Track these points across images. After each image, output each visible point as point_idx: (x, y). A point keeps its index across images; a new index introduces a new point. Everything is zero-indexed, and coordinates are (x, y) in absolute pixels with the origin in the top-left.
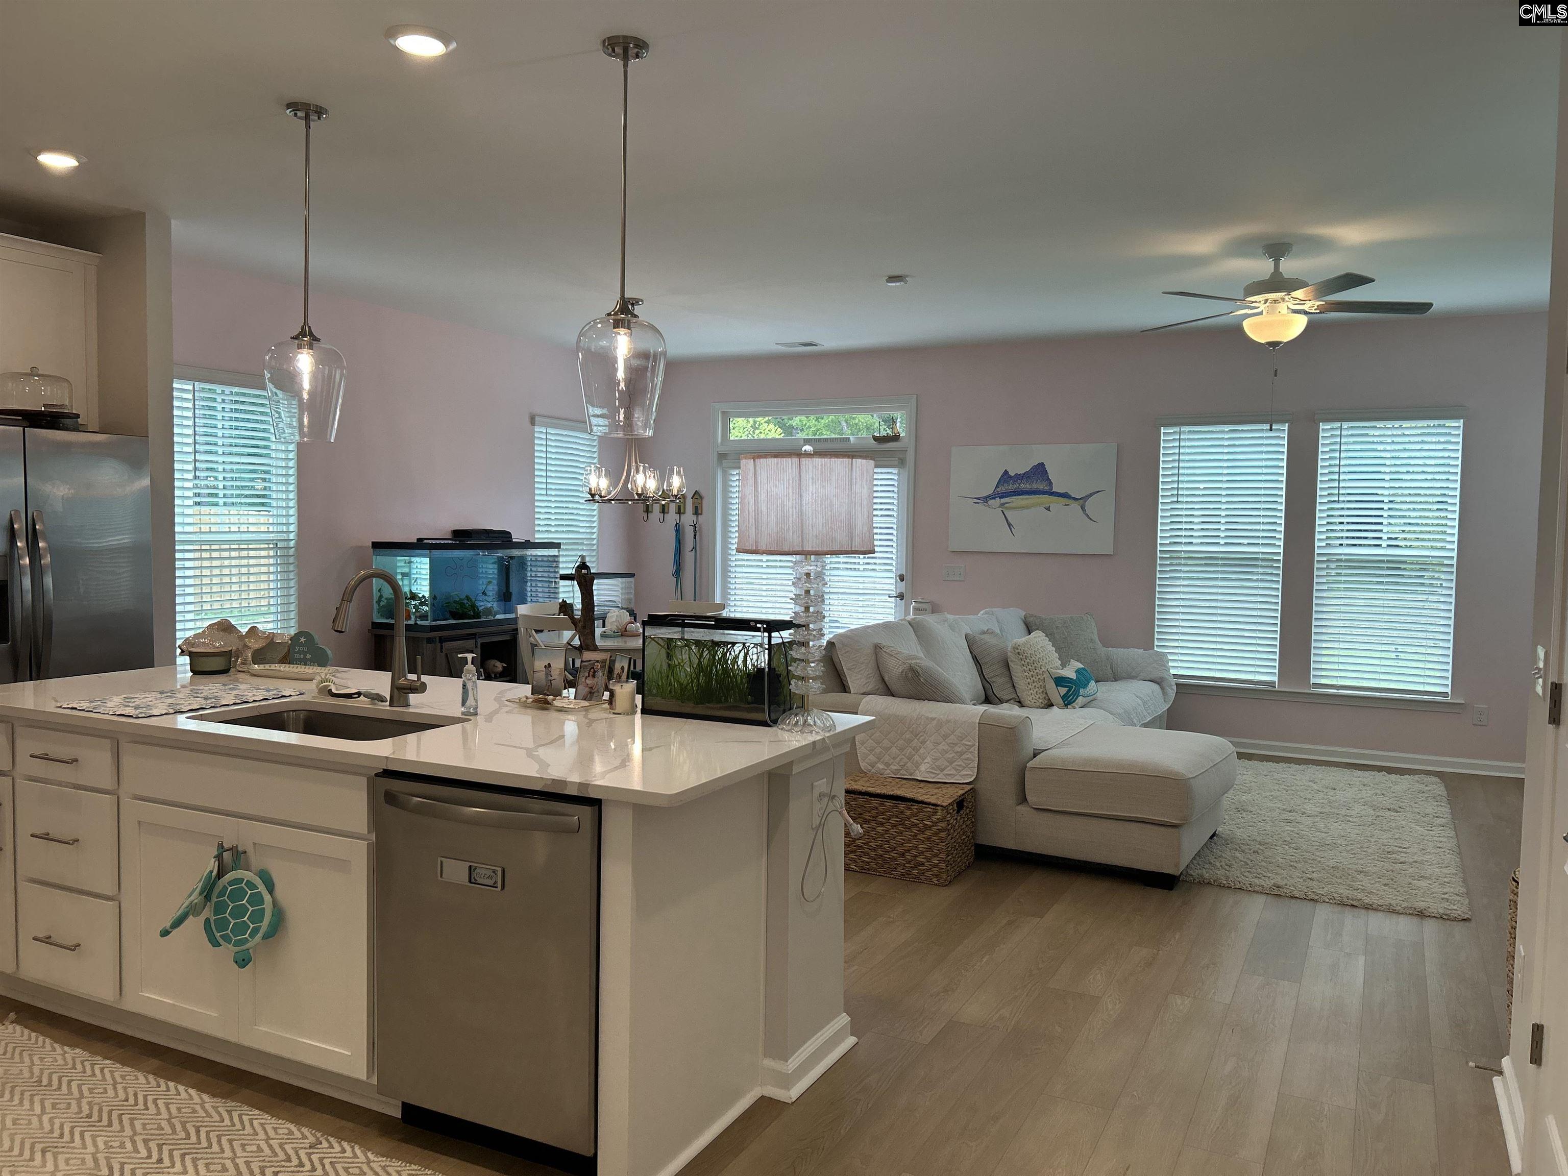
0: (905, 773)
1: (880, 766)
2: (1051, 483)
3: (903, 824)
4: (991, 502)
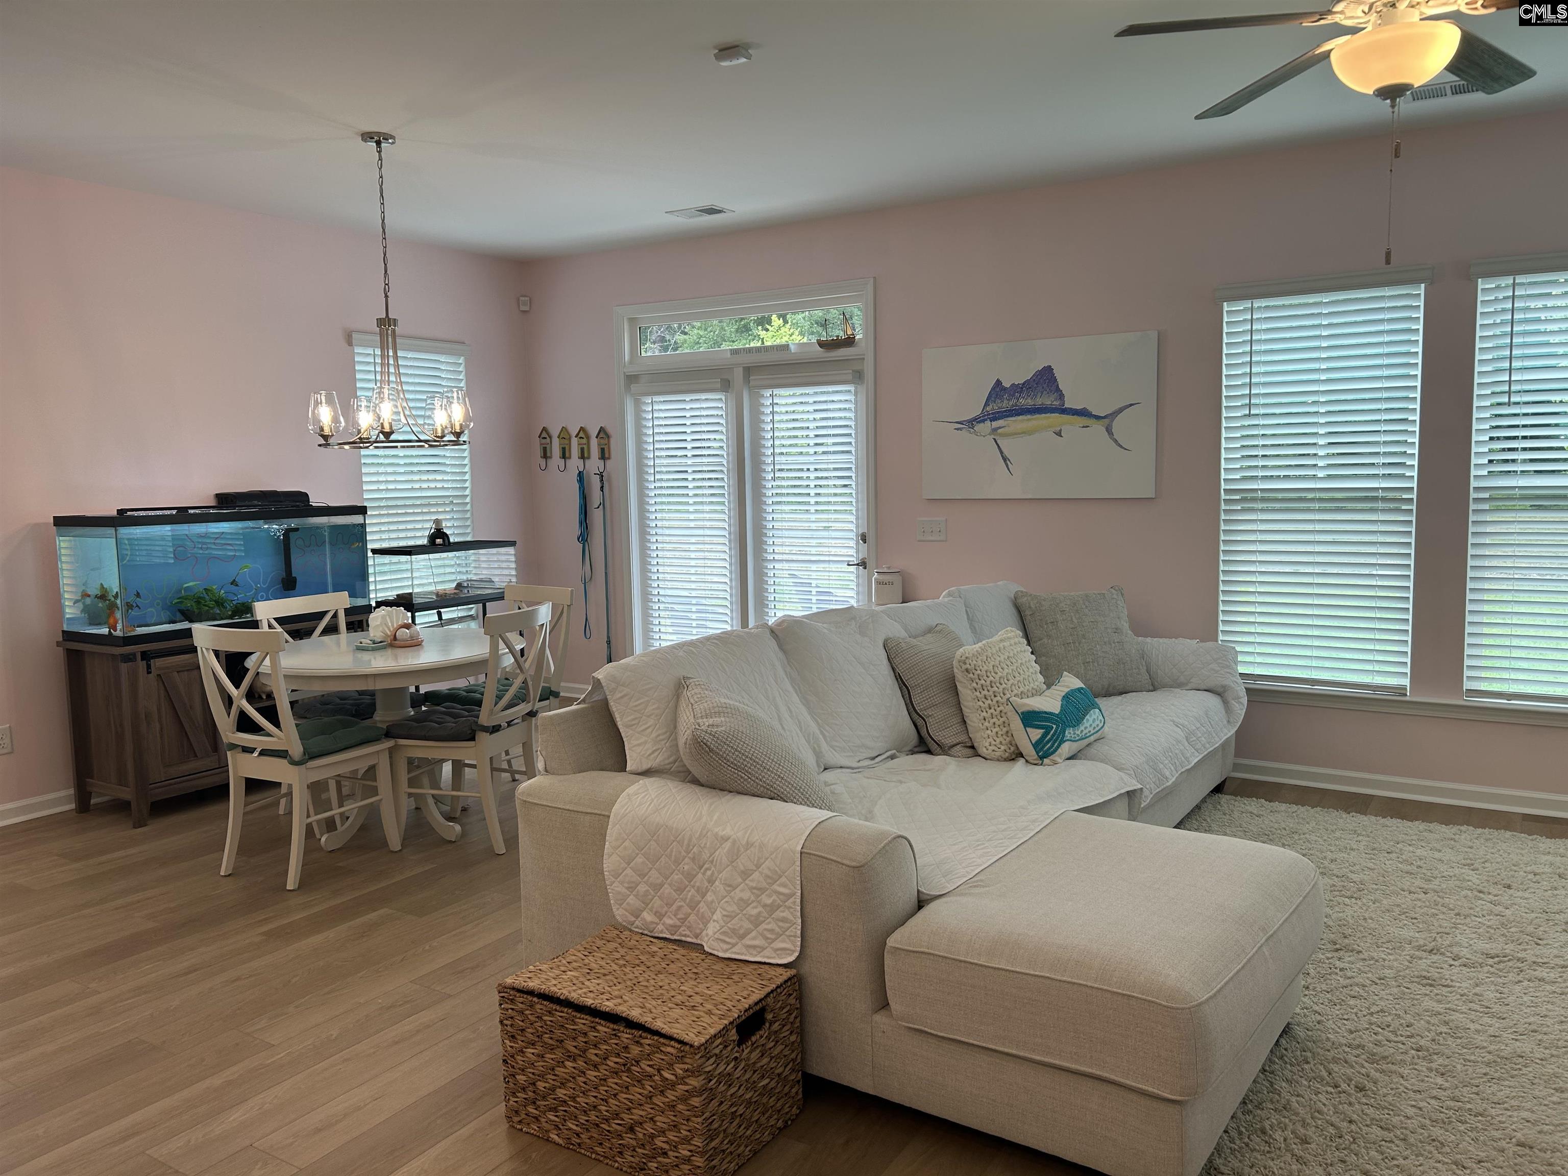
0: (688, 933)
1: (648, 916)
2: (1061, 396)
3: (629, 1070)
4: (979, 427)
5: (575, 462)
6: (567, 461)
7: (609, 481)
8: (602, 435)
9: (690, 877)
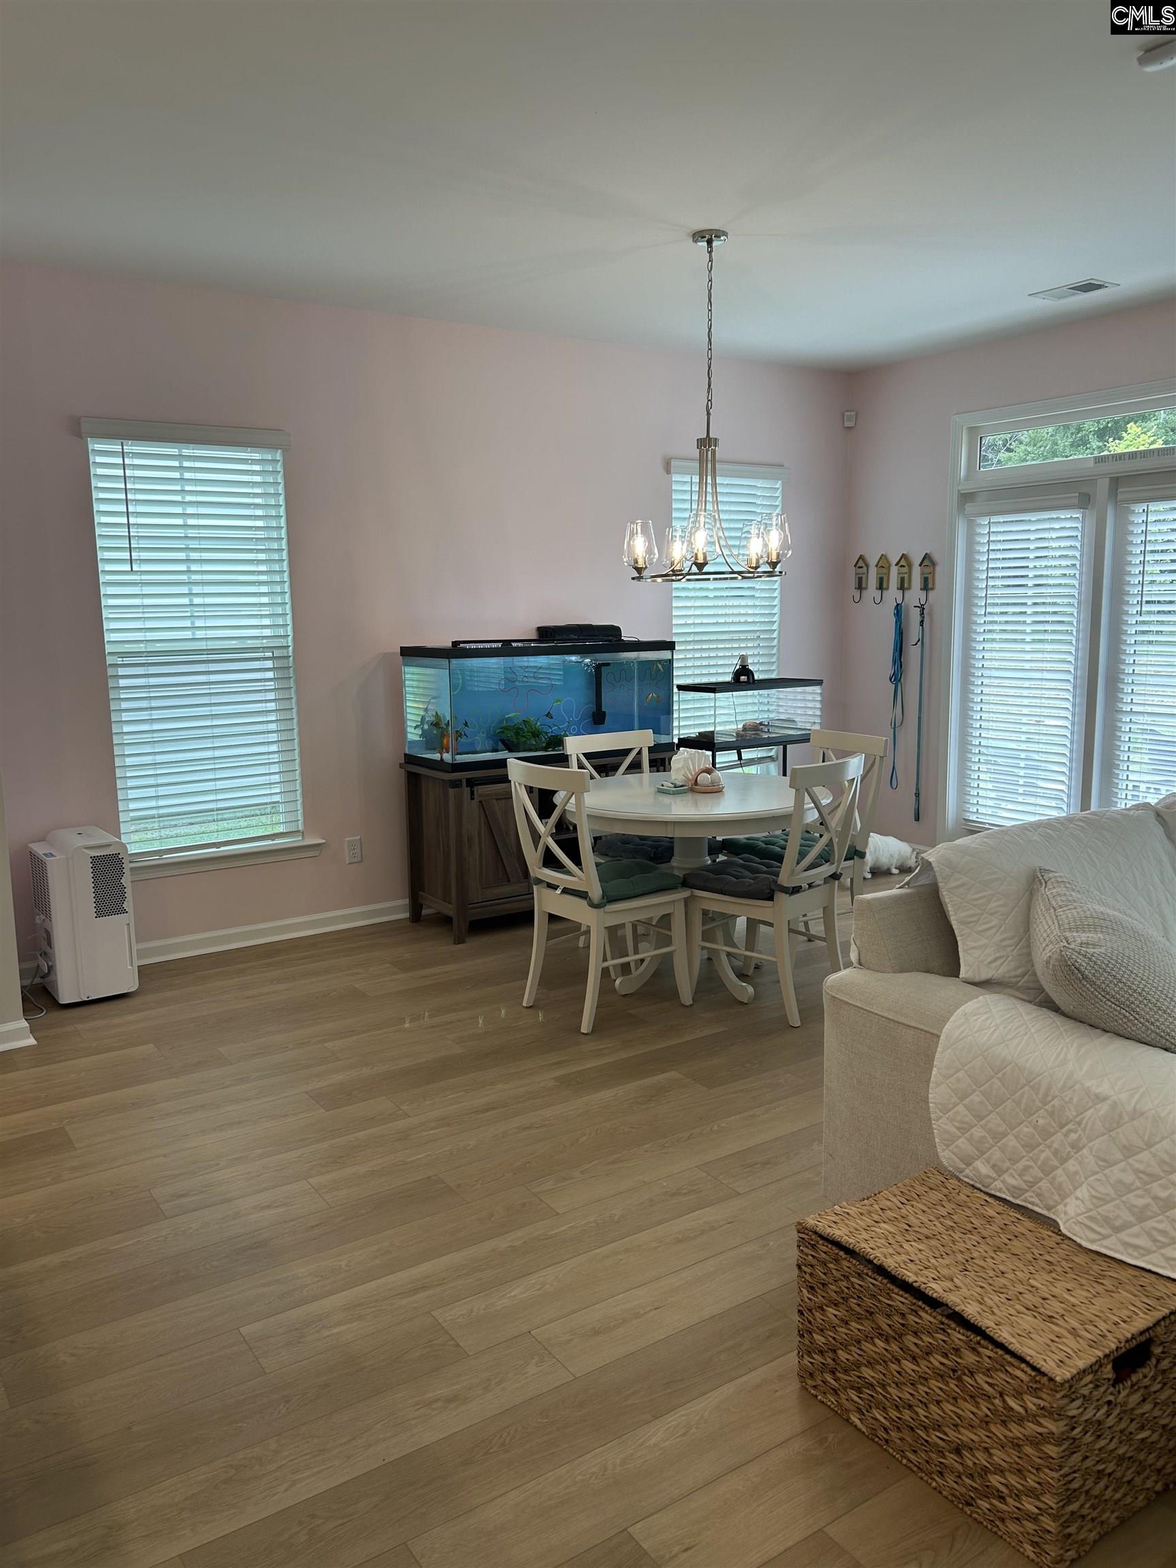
0: (1036, 1200)
1: (982, 1168)
3: (959, 1379)
5: (893, 594)
6: (884, 592)
7: (931, 614)
8: (925, 563)
9: (1046, 1134)
